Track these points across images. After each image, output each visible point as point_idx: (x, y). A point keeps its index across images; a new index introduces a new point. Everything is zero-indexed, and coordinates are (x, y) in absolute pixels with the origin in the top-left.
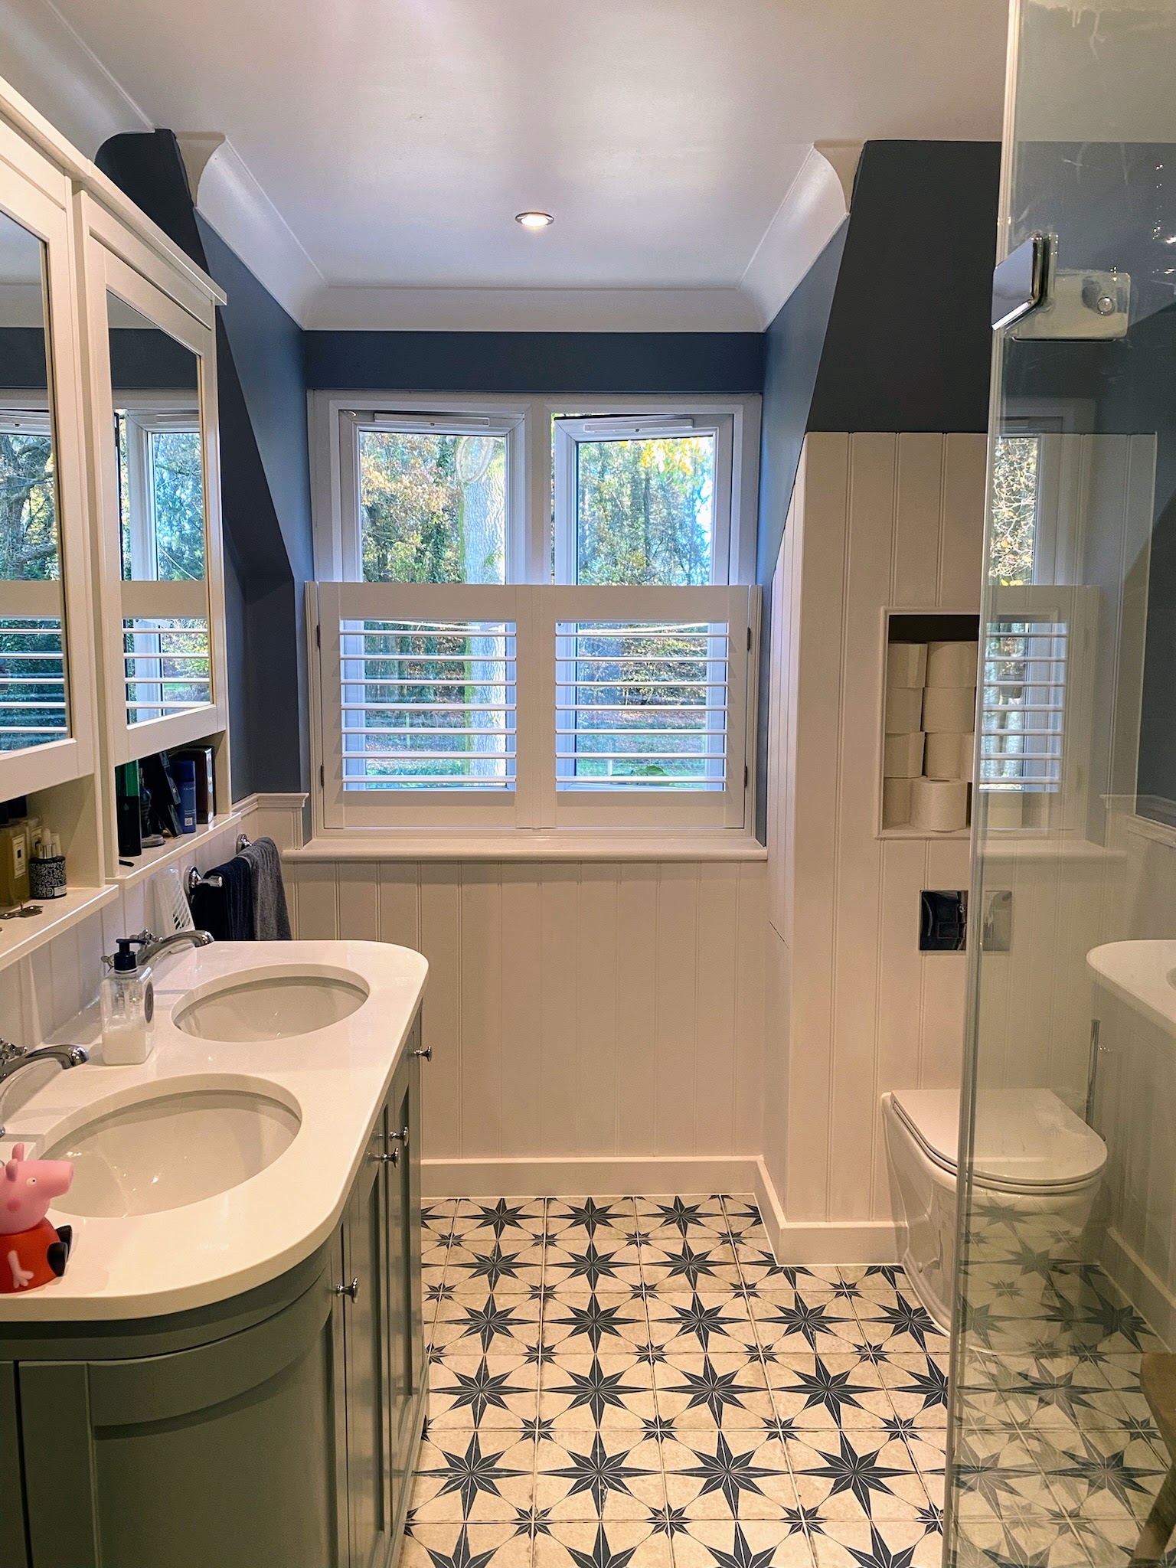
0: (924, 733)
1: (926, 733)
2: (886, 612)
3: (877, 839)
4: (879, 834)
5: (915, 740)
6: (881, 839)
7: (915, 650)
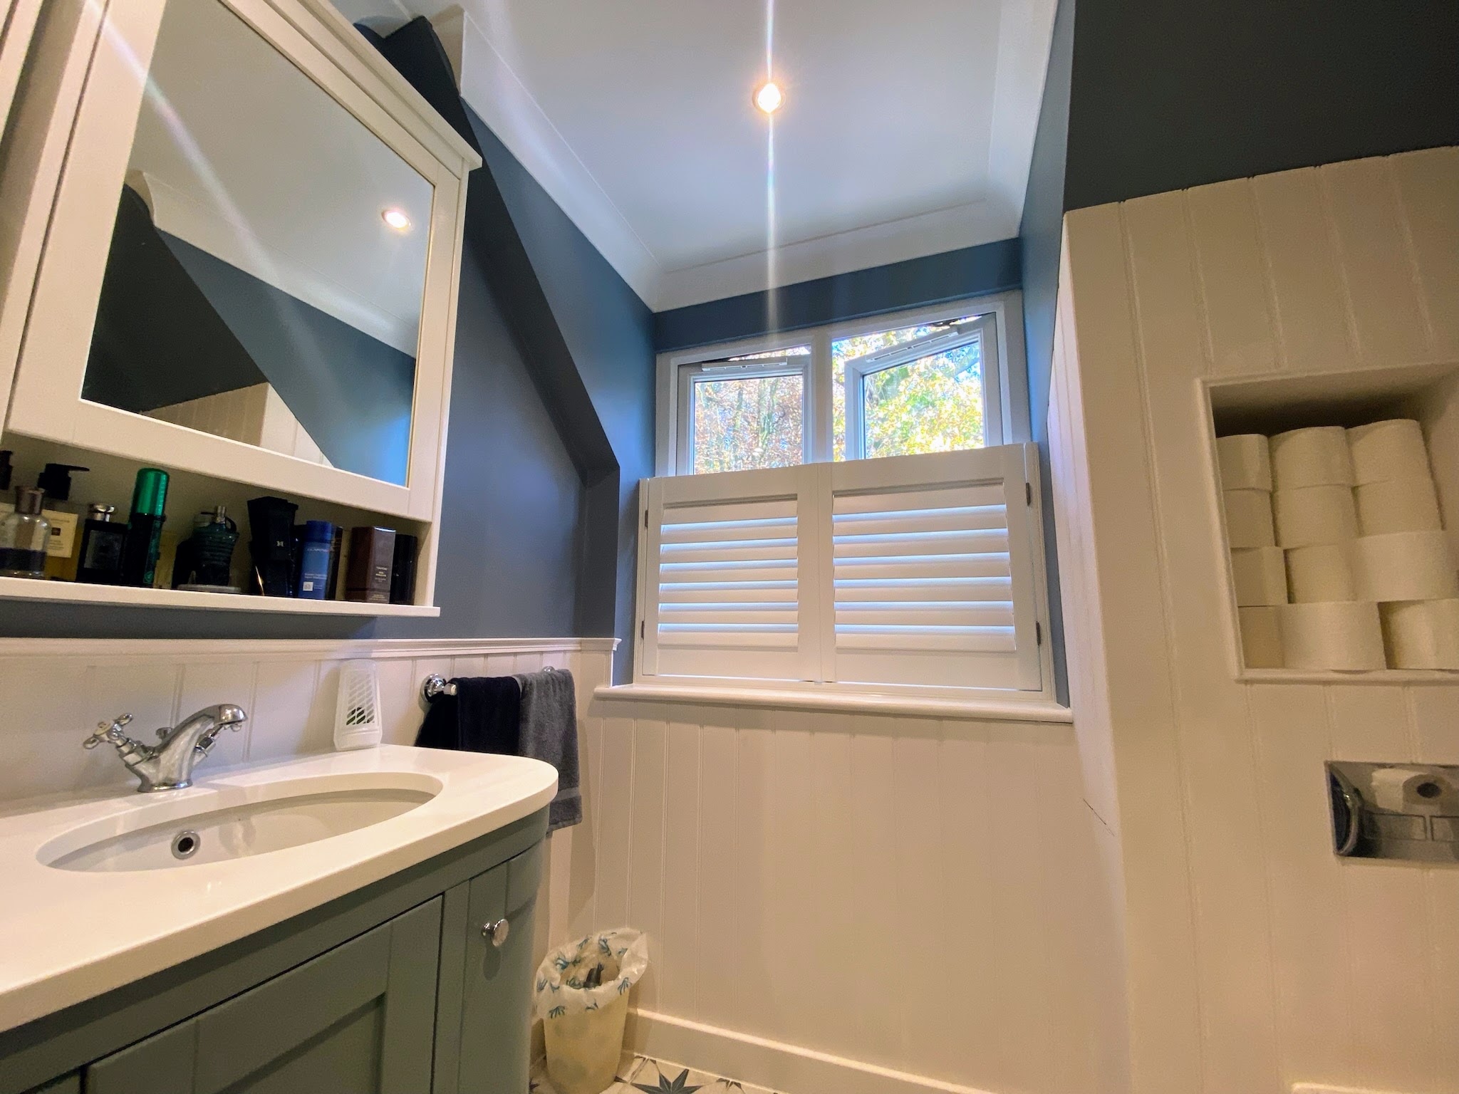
0: (1280, 550)
1: (1286, 552)
2: (1204, 383)
3: (1239, 681)
4: (1241, 674)
5: (1270, 557)
6: (1247, 682)
7: (1252, 443)
